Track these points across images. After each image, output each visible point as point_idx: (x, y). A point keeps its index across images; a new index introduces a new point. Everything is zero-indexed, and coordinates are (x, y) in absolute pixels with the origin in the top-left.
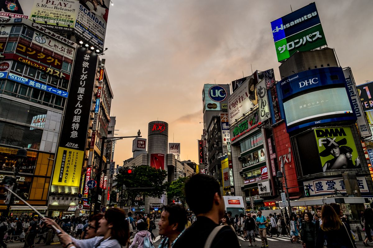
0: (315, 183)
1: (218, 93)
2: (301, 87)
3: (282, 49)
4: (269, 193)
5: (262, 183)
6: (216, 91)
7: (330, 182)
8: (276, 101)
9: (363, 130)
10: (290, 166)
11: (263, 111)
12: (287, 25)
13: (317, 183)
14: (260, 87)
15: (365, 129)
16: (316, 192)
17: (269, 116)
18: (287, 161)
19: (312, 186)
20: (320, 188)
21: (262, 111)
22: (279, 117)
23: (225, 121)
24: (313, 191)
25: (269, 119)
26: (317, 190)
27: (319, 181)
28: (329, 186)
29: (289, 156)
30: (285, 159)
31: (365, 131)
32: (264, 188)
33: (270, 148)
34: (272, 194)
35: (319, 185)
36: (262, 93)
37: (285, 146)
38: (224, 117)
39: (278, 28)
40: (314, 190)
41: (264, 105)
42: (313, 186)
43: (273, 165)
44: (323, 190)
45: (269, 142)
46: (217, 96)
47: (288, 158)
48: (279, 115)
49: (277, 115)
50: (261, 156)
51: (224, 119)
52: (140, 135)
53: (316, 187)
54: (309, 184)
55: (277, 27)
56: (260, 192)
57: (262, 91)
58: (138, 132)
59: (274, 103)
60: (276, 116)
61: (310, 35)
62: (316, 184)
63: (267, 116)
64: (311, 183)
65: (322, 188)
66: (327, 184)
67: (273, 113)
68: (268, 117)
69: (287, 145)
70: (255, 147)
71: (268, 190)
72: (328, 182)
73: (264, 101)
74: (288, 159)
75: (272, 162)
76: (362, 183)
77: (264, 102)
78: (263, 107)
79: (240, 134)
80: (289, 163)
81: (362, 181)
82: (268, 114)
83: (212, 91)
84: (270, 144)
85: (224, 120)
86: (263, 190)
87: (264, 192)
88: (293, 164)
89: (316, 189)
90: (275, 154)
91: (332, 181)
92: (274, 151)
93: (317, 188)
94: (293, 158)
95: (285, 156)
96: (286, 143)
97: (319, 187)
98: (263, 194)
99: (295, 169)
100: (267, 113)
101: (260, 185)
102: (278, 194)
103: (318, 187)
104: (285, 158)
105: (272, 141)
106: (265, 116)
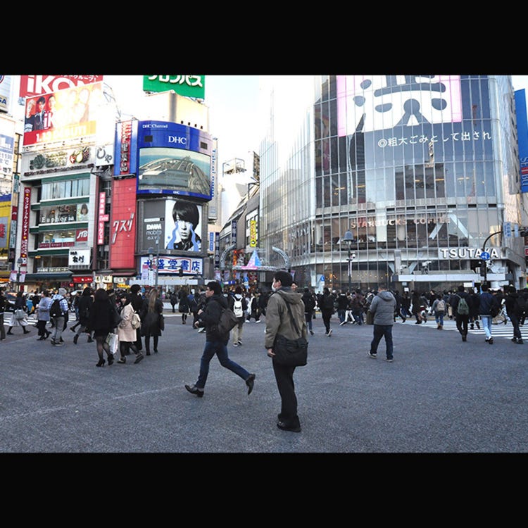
2: (170, 141)
4: (87, 266)
5: (78, 252)
7: (173, 261)
10: (129, 236)
11: (103, 150)
13: (159, 261)
17: (111, 162)
18: (125, 229)
21: (101, 150)
22: (128, 169)
25: (110, 165)
28: (171, 265)
29: (130, 223)
30: (123, 226)
32: (80, 258)
33: (102, 206)
34: (91, 267)
35: (161, 263)
37: (127, 209)
43: (101, 230)
44: (163, 268)
47: (128, 225)
48: (127, 165)
49: (125, 164)
50: (82, 213)
59: (124, 147)
60: (122, 166)
63: (106, 160)
66: (168, 263)
67: (118, 160)
68: (108, 162)
69: (130, 209)
70: (73, 198)
71: (87, 262)
72: (170, 261)
74: (127, 227)
76: (199, 265)
79: (45, 169)
80: (128, 232)
81: (199, 263)
82: (110, 158)
84: (102, 201)
86: (77, 261)
87: (79, 263)
88: (133, 234)
90: (108, 215)
92: (106, 212)
94: (134, 226)
96: (130, 207)
98: (77, 266)
99: (133, 240)
100: (109, 156)
101: (72, 253)
104: (123, 224)
105: (107, 197)
106: (104, 158)
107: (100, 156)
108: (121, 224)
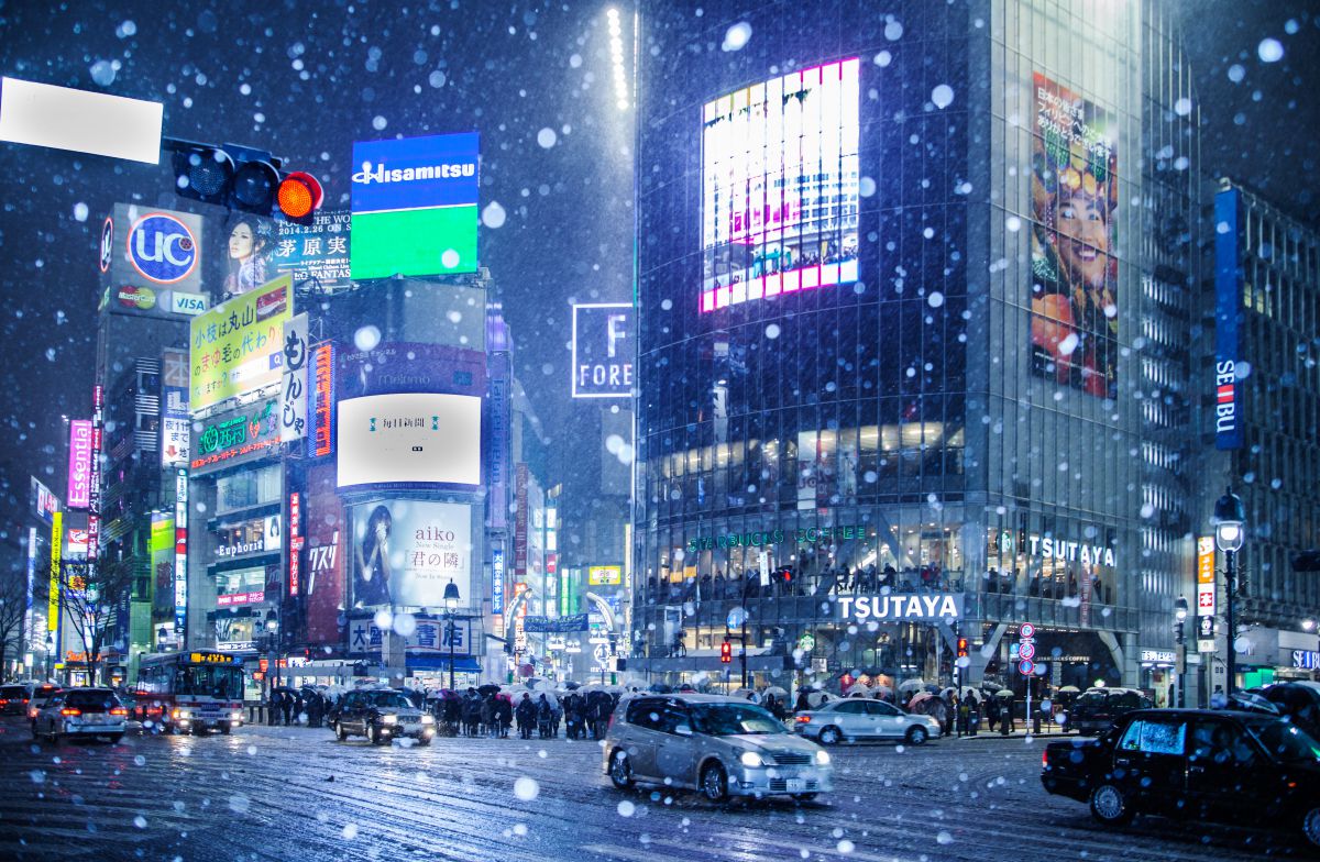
1: (163, 247)
6: (159, 236)
12: (394, 173)
13: (374, 627)
14: (293, 333)
16: (370, 646)
17: (303, 432)
19: (364, 631)
20: (378, 639)
23: (178, 381)
24: (363, 643)
25: (302, 438)
26: (371, 643)
29: (333, 552)
30: (323, 559)
33: (295, 520)
36: (295, 354)
39: (371, 171)
40: (366, 642)
41: (296, 393)
42: (367, 631)
43: (294, 567)
45: (294, 502)
46: (158, 258)
47: (330, 556)
50: (271, 534)
51: (176, 374)
53: (371, 636)
54: (360, 627)
55: (367, 167)
56: (255, 634)
57: (295, 348)
63: (297, 429)
68: (300, 433)
70: (259, 505)
73: (295, 380)
74: (329, 561)
75: (294, 558)
77: (295, 384)
78: (291, 397)
80: (330, 571)
81: (462, 629)
82: (301, 424)
83: (141, 234)
84: (295, 509)
89: (370, 640)
90: (303, 538)
92: (303, 532)
95: (325, 549)
98: (261, 639)
104: (324, 554)
105: (302, 502)
106: (293, 426)
107: (288, 421)
108: (320, 554)
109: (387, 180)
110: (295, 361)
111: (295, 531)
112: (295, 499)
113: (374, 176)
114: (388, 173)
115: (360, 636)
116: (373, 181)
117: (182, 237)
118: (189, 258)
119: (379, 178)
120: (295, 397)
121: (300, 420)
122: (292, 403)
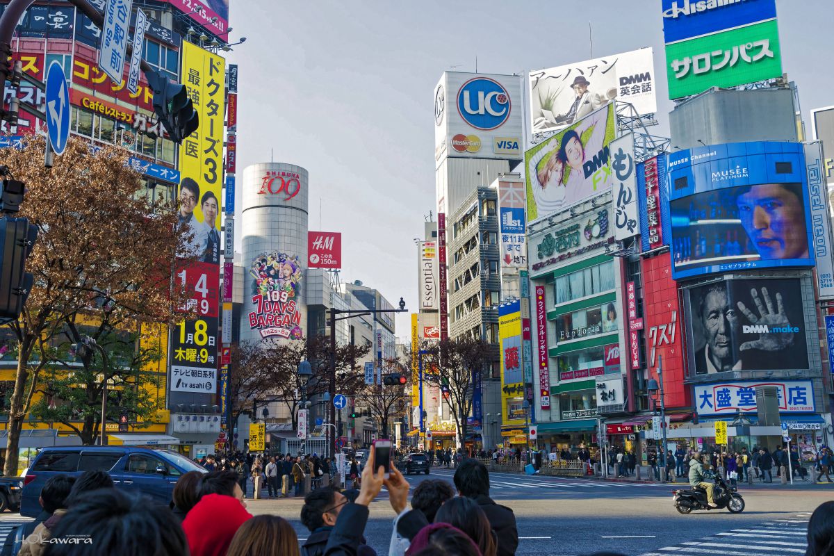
0: (717, 390)
1: (484, 103)
3: (681, 67)
4: (621, 406)
5: (606, 383)
6: (481, 94)
7: (746, 391)
8: (656, 198)
9: (824, 284)
10: (672, 351)
11: (623, 214)
12: (698, 5)
13: (721, 392)
14: (620, 150)
15: (829, 283)
16: (717, 408)
17: (636, 231)
18: (666, 340)
19: (710, 396)
20: (725, 402)
21: (620, 213)
22: (660, 238)
23: (509, 203)
24: (711, 406)
25: (636, 236)
26: (719, 406)
27: (725, 388)
28: (742, 398)
29: (673, 329)
30: (663, 336)
31: (828, 286)
32: (610, 393)
33: (632, 305)
34: (626, 408)
35: (725, 395)
36: (623, 167)
37: (666, 306)
38: (507, 193)
39: (678, 7)
40: (713, 405)
41: (626, 200)
42: (713, 395)
43: (635, 345)
44: (730, 405)
45: (630, 290)
46: (481, 111)
47: (670, 333)
48: (658, 233)
49: (655, 231)
50: (609, 319)
51: (508, 198)
52: (405, 308)
53: (718, 399)
54: (705, 392)
55: (675, 5)
56: (600, 403)
57: (623, 162)
58: (400, 303)
59: (650, 202)
60: (651, 234)
61: (749, 46)
62: (718, 392)
63: (630, 228)
64: (710, 390)
65: (728, 402)
66: (738, 395)
67: (645, 226)
68: (632, 231)
69: (669, 305)
70: (595, 295)
71: (620, 400)
72: (741, 391)
73: (625, 189)
74: (669, 337)
75: (634, 337)
76: (805, 394)
77: (625, 192)
78: (622, 204)
79: (556, 255)
80: (671, 345)
81: (805, 389)
82: (633, 224)
83: (467, 94)
84: (631, 296)
85: (507, 201)
86: (606, 399)
87: (610, 402)
88: (679, 348)
89: (717, 403)
90: (641, 319)
91: (748, 389)
92: (640, 314)
93: (719, 402)
94: (679, 335)
95: (664, 327)
96: (669, 301)
97: (724, 399)
98: (608, 406)
99: (681, 358)
101: (601, 387)
102: (640, 409)
103: (721, 398)
104: (664, 331)
105: (637, 289)
106: (626, 226)
107: (621, 222)
108: (659, 331)
109: (694, 11)
110: (623, 173)
111: (632, 314)
112: (631, 287)
113: (681, 10)
114: (693, 6)
115: (706, 400)
116: (681, 14)
117: (499, 94)
118: (505, 110)
119: (686, 12)
120: (626, 203)
121: (632, 221)
122: (623, 208)
